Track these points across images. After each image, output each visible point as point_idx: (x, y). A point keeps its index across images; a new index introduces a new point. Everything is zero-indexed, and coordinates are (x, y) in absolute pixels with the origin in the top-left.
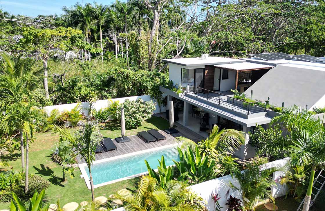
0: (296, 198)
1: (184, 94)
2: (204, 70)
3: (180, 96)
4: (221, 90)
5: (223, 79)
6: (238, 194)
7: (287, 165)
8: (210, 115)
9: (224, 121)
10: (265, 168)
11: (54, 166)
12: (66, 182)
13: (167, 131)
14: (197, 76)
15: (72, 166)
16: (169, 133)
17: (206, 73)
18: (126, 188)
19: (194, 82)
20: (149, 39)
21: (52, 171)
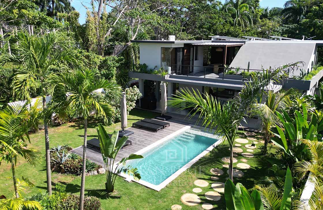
1: (169, 75)
2: (183, 49)
3: (166, 79)
4: (194, 72)
5: (195, 60)
11: (69, 179)
12: (115, 192)
13: (160, 118)
14: (178, 56)
15: (98, 172)
16: (165, 119)
17: (185, 53)
18: (198, 178)
19: (176, 63)
20: (96, 20)
21: (74, 184)
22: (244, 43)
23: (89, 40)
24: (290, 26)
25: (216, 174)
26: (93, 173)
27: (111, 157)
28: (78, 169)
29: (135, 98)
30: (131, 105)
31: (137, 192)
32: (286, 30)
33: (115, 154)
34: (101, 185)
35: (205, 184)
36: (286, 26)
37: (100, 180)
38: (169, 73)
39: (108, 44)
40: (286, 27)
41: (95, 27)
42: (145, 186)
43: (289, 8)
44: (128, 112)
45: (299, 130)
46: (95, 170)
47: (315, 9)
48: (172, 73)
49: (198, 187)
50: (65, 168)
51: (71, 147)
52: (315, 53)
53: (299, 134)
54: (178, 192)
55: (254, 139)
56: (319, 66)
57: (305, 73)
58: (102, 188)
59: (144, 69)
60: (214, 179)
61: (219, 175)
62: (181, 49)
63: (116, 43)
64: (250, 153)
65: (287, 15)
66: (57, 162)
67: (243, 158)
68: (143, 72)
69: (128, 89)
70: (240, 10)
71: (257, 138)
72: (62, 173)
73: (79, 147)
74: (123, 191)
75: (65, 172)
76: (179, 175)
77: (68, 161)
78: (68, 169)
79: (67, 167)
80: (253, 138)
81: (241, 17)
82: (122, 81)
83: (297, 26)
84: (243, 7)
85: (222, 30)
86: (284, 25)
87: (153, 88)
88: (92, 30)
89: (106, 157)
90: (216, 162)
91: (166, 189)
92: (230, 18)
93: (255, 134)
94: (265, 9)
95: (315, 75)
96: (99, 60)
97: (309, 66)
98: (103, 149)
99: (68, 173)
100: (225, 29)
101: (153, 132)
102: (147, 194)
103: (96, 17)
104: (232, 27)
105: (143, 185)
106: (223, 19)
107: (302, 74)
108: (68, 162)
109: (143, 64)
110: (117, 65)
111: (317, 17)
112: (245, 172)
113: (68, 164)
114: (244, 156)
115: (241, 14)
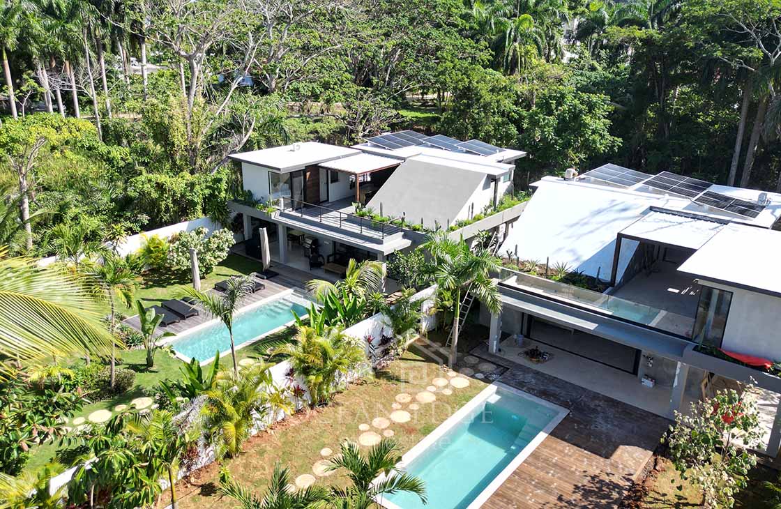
0: (446, 328)
1: (278, 212)
2: (304, 171)
3: (273, 218)
4: (330, 201)
5: (332, 182)
6: (389, 332)
7: (434, 293)
8: (320, 242)
9: (343, 249)
10: (414, 300)
12: (154, 367)
13: (260, 275)
16: (266, 278)
17: (307, 177)
19: (292, 192)
22: (403, 161)
23: (174, 144)
34: (142, 360)
38: (281, 207)
41: (183, 123)
58: (142, 363)
59: (247, 198)
68: (245, 204)
73: (136, 316)
82: (216, 215)
84: (524, 19)
88: (178, 129)
103: (185, 108)
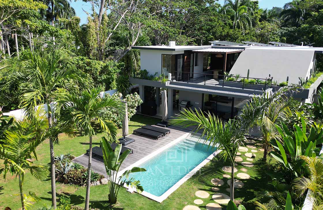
1: (169, 82)
4: (194, 78)
5: (195, 66)
11: (72, 189)
12: (118, 203)
13: (160, 125)
14: (178, 63)
15: (101, 182)
16: (165, 126)
17: (185, 59)
18: (199, 189)
19: (176, 69)
20: (97, 26)
21: (78, 195)
22: (243, 50)
23: (89, 45)
24: (289, 29)
25: (216, 184)
26: (96, 183)
27: (114, 169)
28: (81, 179)
29: (135, 104)
30: (132, 112)
31: (140, 204)
32: (285, 33)
33: (118, 167)
34: (104, 196)
35: (206, 195)
36: (285, 28)
37: (103, 191)
38: (169, 79)
39: (108, 49)
40: (285, 30)
41: (96, 32)
42: (147, 197)
43: (288, 10)
44: (129, 119)
45: (298, 145)
46: (98, 180)
47: (315, 15)
48: (172, 79)
49: (199, 198)
50: (68, 178)
51: (74, 156)
52: (313, 61)
53: (298, 149)
54: (180, 204)
55: (254, 147)
56: (317, 73)
57: (304, 82)
58: (105, 200)
59: (145, 75)
60: (215, 190)
61: (220, 185)
62: (182, 56)
63: (117, 47)
64: (250, 162)
65: (285, 17)
66: (60, 172)
67: (243, 168)
68: (144, 79)
69: (129, 95)
70: (239, 12)
71: (257, 146)
72: (65, 184)
73: (82, 156)
74: (125, 202)
75: (69, 183)
76: (181, 186)
77: (70, 171)
78: (71, 179)
79: (70, 177)
80: (252, 146)
81: (241, 19)
82: (122, 87)
83: (296, 29)
84: (242, 8)
85: (221, 32)
86: (283, 28)
87: (153, 92)
88: (92, 35)
89: (109, 169)
90: (217, 172)
91: (168, 201)
92: (229, 20)
93: (255, 142)
94: (264, 11)
95: (313, 83)
96: (100, 66)
97: (308, 75)
98: (106, 161)
99: (71, 183)
100: (224, 31)
101: (153, 139)
102: (149, 205)
103: (97, 23)
104: (231, 29)
105: (146, 197)
106: (222, 21)
107: (301, 82)
108: (71, 173)
109: (143, 70)
110: (118, 71)
111: (316, 23)
112: (245, 182)
113: (71, 174)
114: (244, 165)
115: (240, 16)
